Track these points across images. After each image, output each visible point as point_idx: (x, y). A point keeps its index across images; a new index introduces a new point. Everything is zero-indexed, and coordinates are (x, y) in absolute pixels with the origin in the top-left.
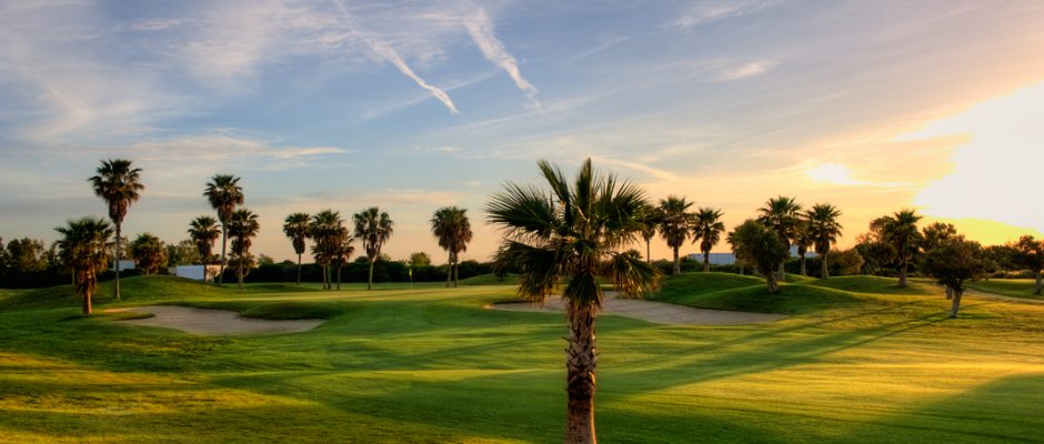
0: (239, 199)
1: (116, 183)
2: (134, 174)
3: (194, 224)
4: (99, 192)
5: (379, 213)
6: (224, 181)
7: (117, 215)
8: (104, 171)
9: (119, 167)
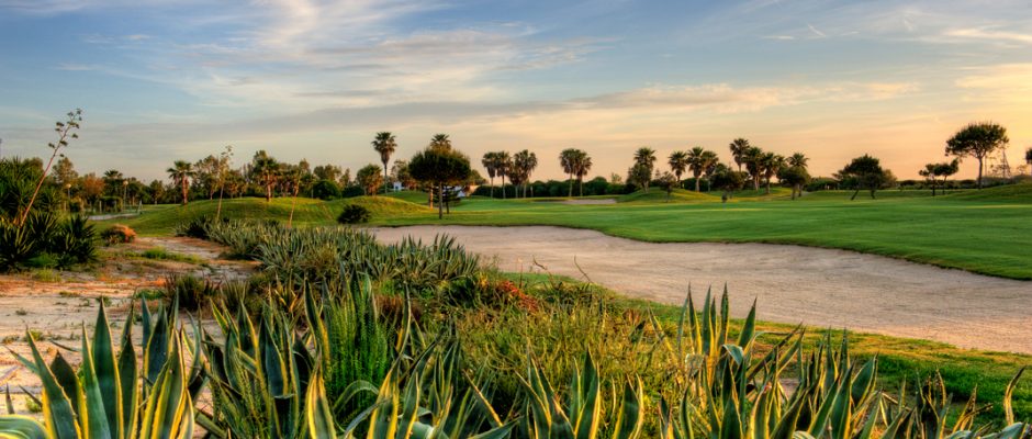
1: (384, 144)
2: (392, 140)
4: (377, 149)
5: (529, 153)
6: (442, 137)
7: (385, 161)
8: (378, 138)
9: (385, 136)
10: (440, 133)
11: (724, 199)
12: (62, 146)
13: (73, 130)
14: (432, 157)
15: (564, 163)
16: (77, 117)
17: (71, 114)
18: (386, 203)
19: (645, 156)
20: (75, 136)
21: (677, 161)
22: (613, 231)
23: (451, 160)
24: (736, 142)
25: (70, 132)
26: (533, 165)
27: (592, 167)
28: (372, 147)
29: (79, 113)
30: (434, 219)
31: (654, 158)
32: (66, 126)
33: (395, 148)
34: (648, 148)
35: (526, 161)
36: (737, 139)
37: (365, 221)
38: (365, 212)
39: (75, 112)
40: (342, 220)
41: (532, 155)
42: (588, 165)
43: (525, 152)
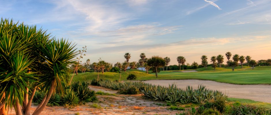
0: (145, 57)
1: (127, 56)
2: (130, 55)
3: (139, 60)
4: (125, 58)
6: (143, 54)
7: (128, 61)
8: (126, 55)
9: (128, 54)
10: (142, 53)
11: (233, 70)
12: (81, 58)
13: (84, 53)
14: (154, 59)
15: (178, 60)
16: (85, 48)
17: (83, 48)
18: (137, 73)
19: (204, 58)
20: (85, 55)
21: (213, 59)
22: (218, 80)
23: (160, 60)
24: (227, 53)
25: (83, 54)
26: (169, 61)
27: (186, 61)
28: (124, 57)
29: (86, 47)
30: (154, 78)
31: (207, 58)
32: (82, 52)
33: (130, 57)
34: (205, 55)
35: (167, 60)
36: (228, 52)
37: (135, 79)
38: (135, 76)
39: (84, 47)
40: (128, 79)
41: (169, 58)
42: (185, 61)
43: (167, 58)
